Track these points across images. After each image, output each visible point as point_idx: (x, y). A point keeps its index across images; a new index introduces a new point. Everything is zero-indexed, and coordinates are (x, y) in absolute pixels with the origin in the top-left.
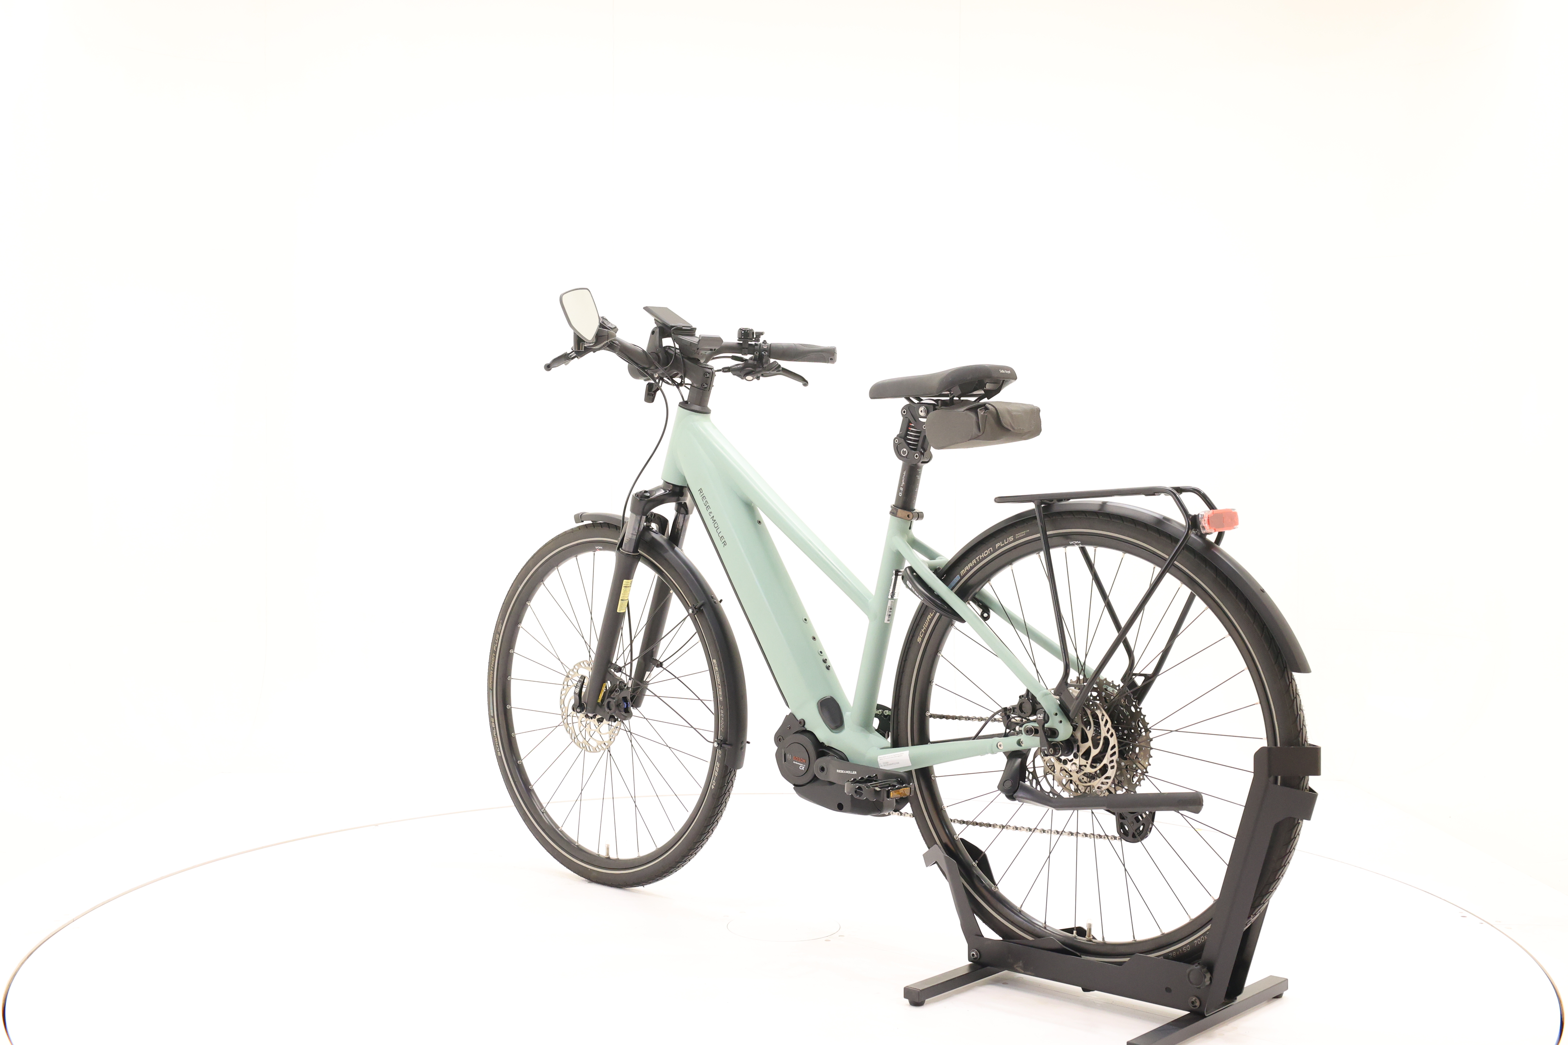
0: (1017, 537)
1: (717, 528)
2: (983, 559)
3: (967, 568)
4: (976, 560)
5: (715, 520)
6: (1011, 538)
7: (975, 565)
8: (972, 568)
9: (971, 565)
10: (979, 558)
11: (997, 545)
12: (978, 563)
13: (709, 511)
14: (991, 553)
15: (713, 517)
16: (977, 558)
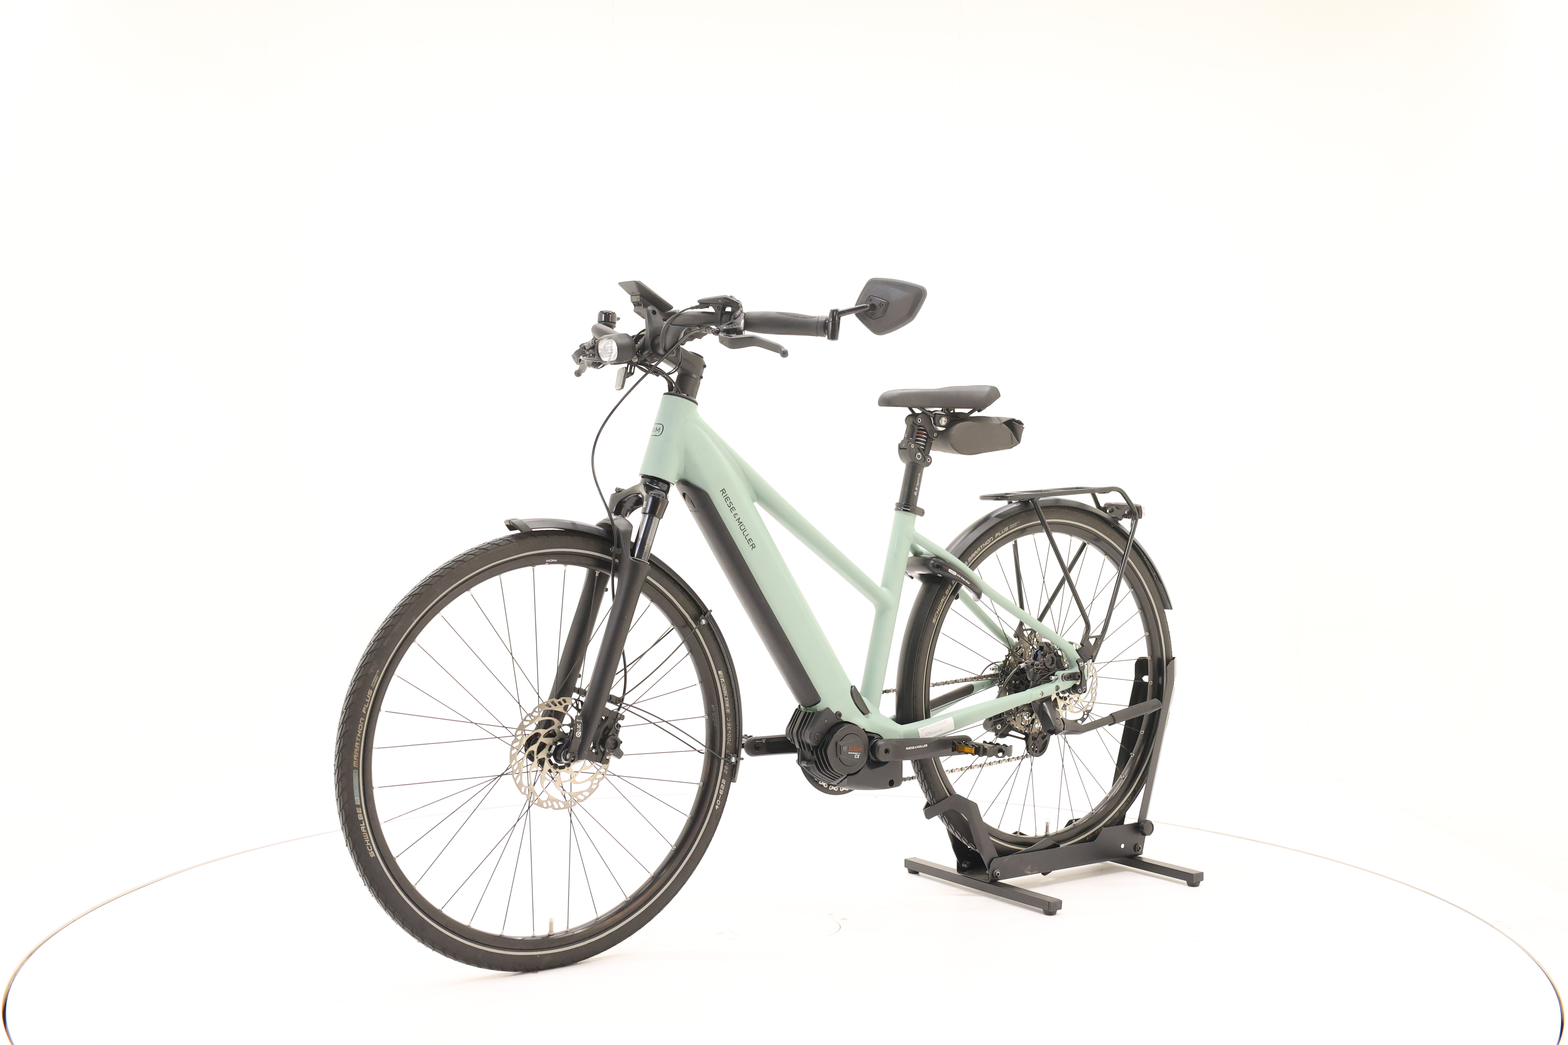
0: (1011, 528)
1: (744, 530)
2: (985, 546)
3: (973, 555)
4: (981, 548)
5: (741, 522)
6: (1007, 529)
7: (979, 552)
8: (976, 555)
9: (976, 552)
10: (983, 546)
11: (996, 535)
12: (981, 550)
13: (734, 512)
14: (992, 541)
15: (739, 519)
16: (981, 546)
